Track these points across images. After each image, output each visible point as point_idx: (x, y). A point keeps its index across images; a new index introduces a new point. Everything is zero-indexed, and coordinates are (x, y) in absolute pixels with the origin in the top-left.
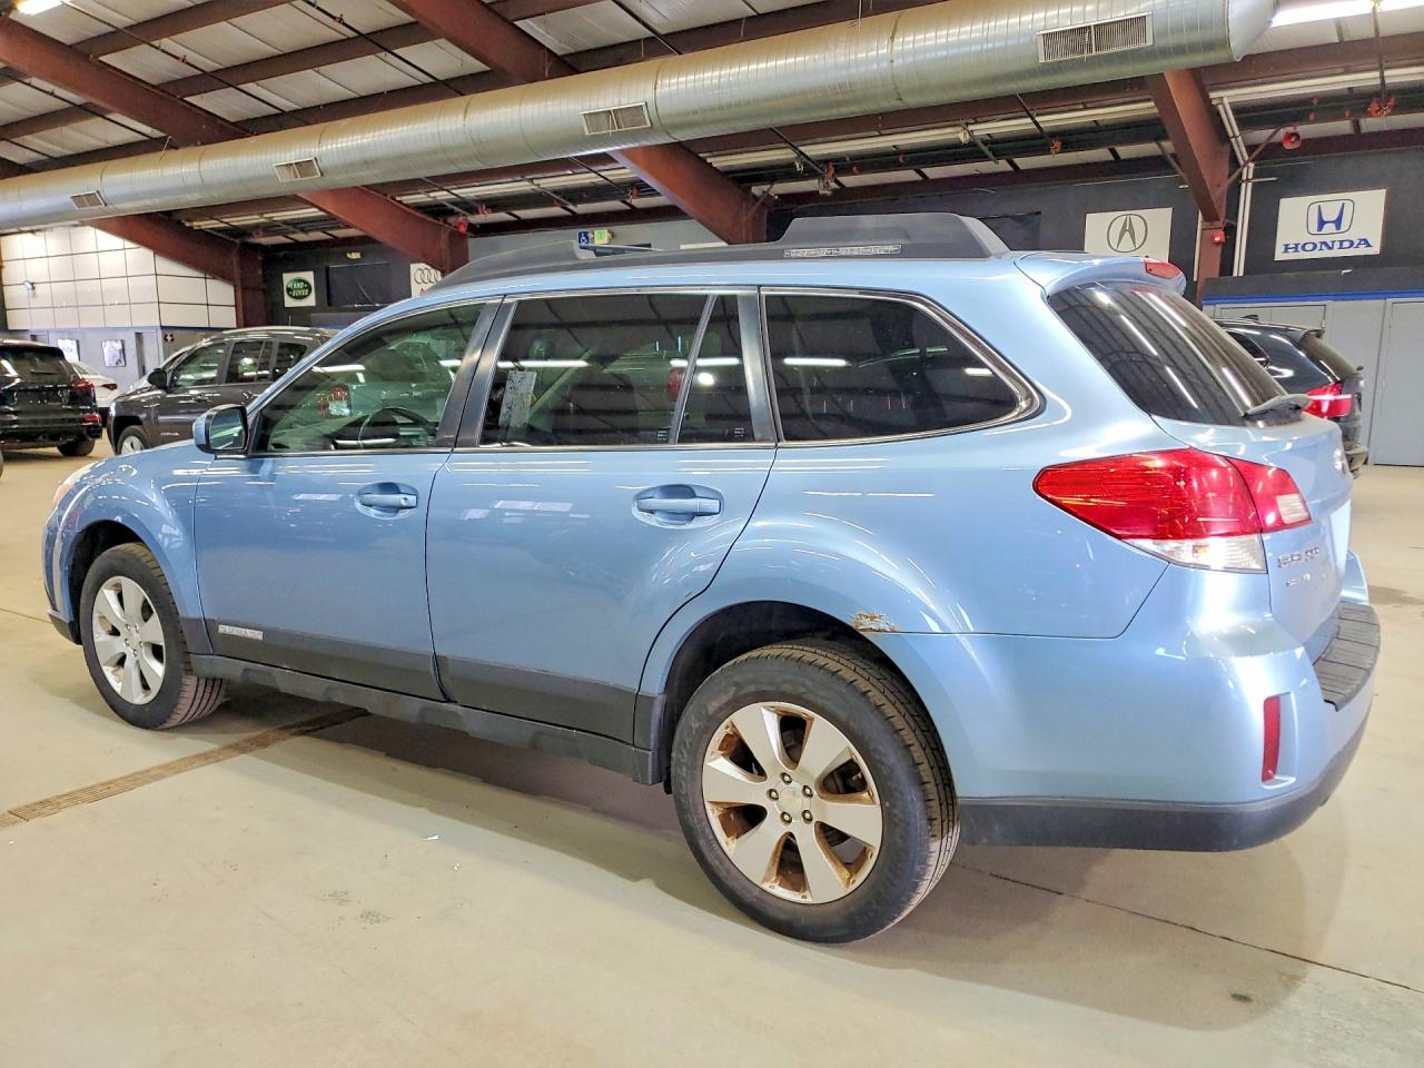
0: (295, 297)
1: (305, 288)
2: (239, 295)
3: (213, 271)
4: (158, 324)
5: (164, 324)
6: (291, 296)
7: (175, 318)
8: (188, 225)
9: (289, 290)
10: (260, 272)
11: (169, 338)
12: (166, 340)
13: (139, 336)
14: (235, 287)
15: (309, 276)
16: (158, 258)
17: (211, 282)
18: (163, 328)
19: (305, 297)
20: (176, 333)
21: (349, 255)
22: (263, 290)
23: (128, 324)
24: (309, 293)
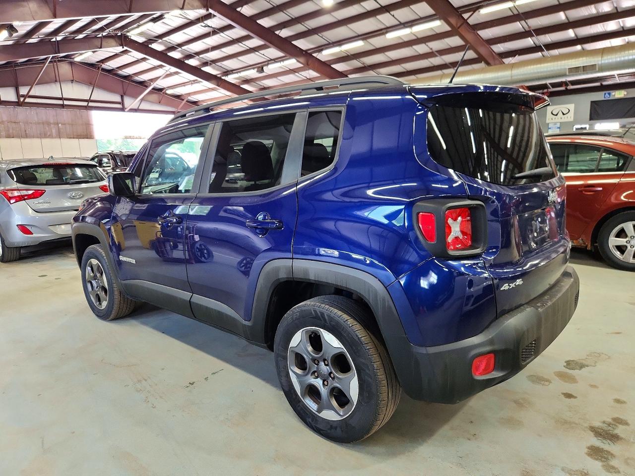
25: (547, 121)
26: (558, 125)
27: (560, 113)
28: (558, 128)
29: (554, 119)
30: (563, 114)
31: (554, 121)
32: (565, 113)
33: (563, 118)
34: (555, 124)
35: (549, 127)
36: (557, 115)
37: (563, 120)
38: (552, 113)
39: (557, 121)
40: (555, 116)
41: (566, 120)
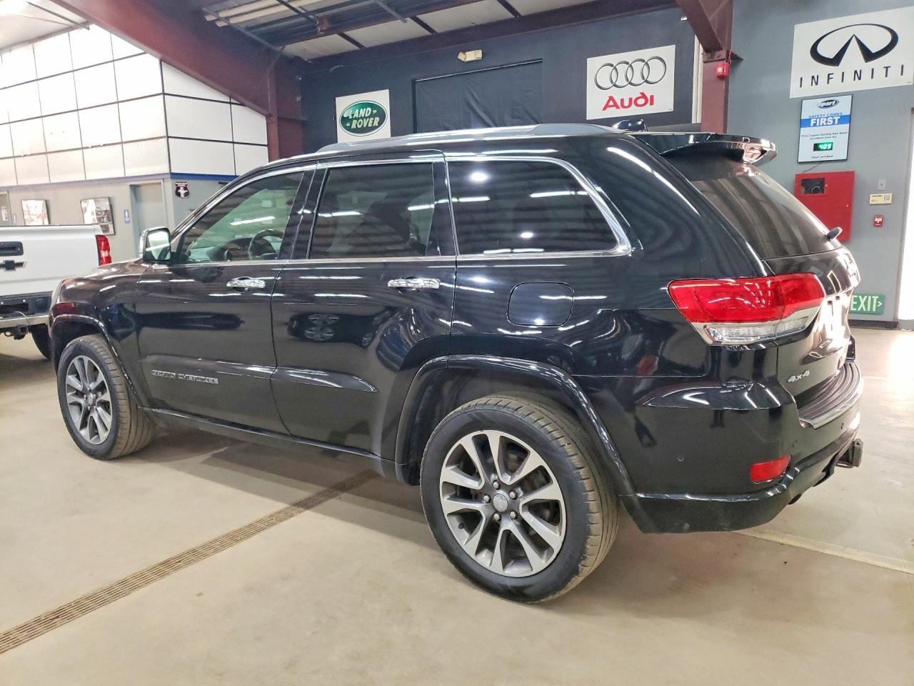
0: (357, 131)
1: (372, 115)
2: (275, 128)
3: (240, 94)
4: (167, 171)
5: (173, 171)
6: (349, 129)
7: (191, 160)
8: (209, 18)
9: (345, 120)
10: (298, 99)
11: (182, 191)
12: (178, 194)
13: (134, 188)
14: (268, 117)
15: (382, 98)
16: (165, 67)
17: (237, 109)
18: (174, 176)
19: (374, 128)
20: (192, 184)
21: (461, 57)
22: (303, 124)
23: (119, 173)
24: (380, 123)
25: (795, 92)
26: (844, 107)
27: (854, 52)
28: (844, 119)
29: (823, 80)
30: (868, 55)
31: (823, 88)
32: (874, 49)
33: (866, 75)
34: (830, 101)
35: (804, 117)
36: (836, 61)
37: (866, 84)
38: (814, 53)
39: (836, 86)
40: (830, 69)
41: (880, 82)
